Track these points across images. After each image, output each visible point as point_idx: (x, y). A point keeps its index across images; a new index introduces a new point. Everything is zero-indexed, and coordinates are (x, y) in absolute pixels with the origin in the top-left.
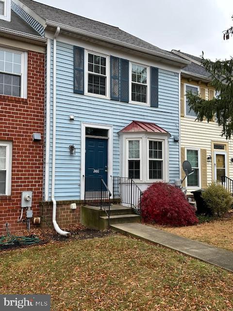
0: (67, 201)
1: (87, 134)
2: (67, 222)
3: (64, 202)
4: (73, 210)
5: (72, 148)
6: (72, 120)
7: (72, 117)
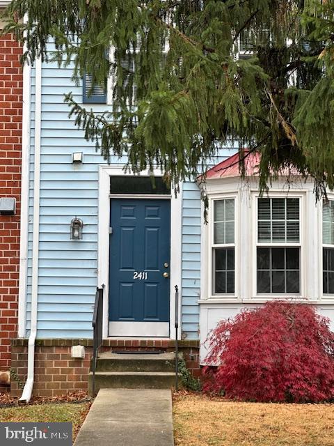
0: (62, 340)
1: (113, 190)
2: (64, 386)
3: (55, 341)
4: (78, 360)
5: (77, 225)
6: (76, 162)
7: (77, 157)
